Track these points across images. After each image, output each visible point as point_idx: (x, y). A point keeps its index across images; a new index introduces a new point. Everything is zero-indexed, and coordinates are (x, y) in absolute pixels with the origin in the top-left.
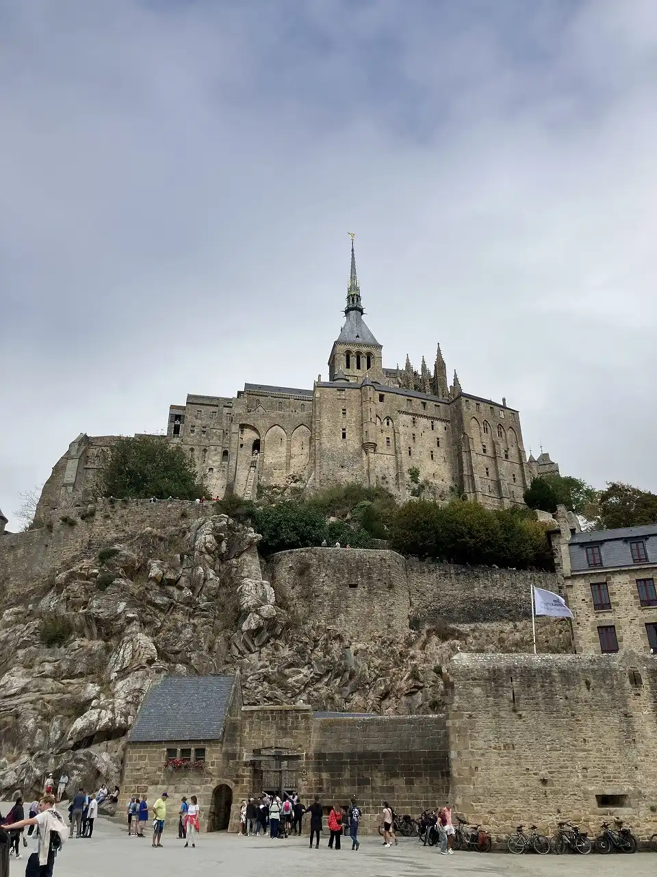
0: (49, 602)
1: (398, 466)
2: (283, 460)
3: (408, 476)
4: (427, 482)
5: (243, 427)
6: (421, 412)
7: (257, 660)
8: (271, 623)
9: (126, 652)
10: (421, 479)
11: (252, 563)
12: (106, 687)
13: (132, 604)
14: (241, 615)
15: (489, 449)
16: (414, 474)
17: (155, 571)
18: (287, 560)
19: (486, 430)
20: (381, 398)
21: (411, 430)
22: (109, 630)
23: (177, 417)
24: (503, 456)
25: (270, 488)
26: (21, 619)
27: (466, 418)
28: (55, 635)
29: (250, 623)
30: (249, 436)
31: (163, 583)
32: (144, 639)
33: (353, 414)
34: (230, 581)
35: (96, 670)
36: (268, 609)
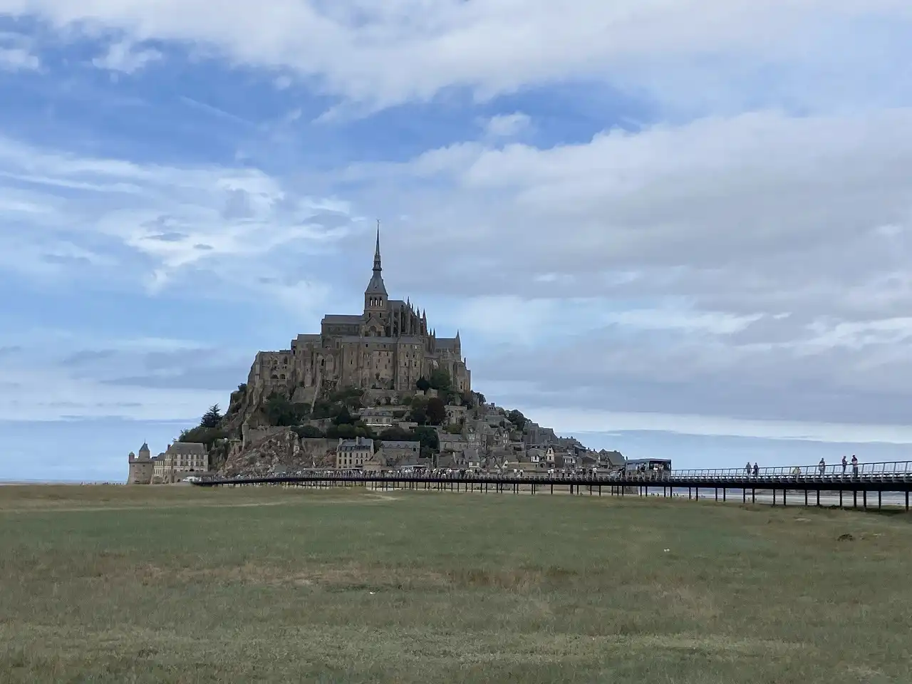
0: (261, 449)
1: (371, 374)
2: (332, 368)
3: (375, 377)
4: (382, 378)
5: (318, 354)
6: (383, 349)
7: (295, 461)
8: (298, 454)
9: (274, 460)
10: (380, 377)
11: (296, 442)
12: (272, 466)
13: (275, 451)
14: (293, 453)
15: (407, 364)
16: (378, 375)
17: (279, 445)
18: (304, 440)
19: (407, 356)
20: (367, 345)
21: (378, 358)
22: (272, 456)
23: (293, 347)
24: (413, 365)
25: (327, 381)
26: (257, 451)
27: (398, 352)
28: (263, 456)
29: (294, 455)
30: (320, 357)
31: (280, 446)
32: (277, 458)
33: (355, 354)
34: (292, 446)
35: (270, 462)
36: (297, 452)
